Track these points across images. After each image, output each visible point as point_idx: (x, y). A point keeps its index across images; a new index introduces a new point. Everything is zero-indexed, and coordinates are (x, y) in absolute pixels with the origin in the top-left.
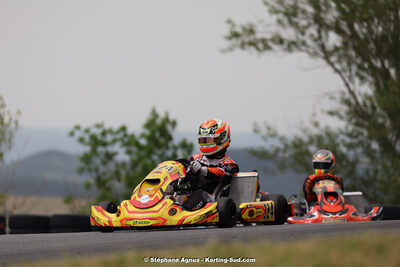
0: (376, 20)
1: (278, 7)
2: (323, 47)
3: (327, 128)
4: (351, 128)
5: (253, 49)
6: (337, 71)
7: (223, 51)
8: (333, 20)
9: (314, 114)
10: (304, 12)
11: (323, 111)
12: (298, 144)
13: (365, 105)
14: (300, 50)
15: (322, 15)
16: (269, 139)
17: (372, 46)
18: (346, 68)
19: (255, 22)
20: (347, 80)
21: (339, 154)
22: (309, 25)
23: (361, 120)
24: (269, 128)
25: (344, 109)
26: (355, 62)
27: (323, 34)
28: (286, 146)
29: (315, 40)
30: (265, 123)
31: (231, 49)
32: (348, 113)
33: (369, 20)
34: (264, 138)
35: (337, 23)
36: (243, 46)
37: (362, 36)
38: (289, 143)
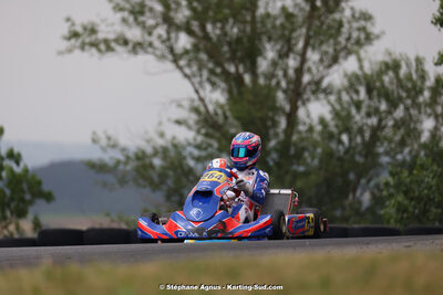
0: (231, 21)
1: (123, 4)
2: (171, 50)
3: (174, 138)
4: (200, 139)
5: (94, 50)
6: (186, 76)
7: (60, 53)
8: (184, 20)
9: (160, 123)
10: (151, 10)
11: (169, 120)
12: (141, 156)
13: (216, 114)
14: (146, 52)
15: (172, 14)
16: (109, 150)
17: (226, 48)
18: (197, 73)
19: (97, 21)
20: (197, 86)
21: (186, 168)
22: (157, 25)
23: (211, 131)
24: (109, 138)
25: (193, 117)
26: (207, 68)
27: (173, 35)
28: (128, 158)
29: (163, 42)
30: (105, 132)
31: (70, 51)
32: (197, 122)
33: (224, 21)
34: (104, 149)
35: (188, 23)
36: (82, 47)
37: (215, 39)
38: (131, 155)
